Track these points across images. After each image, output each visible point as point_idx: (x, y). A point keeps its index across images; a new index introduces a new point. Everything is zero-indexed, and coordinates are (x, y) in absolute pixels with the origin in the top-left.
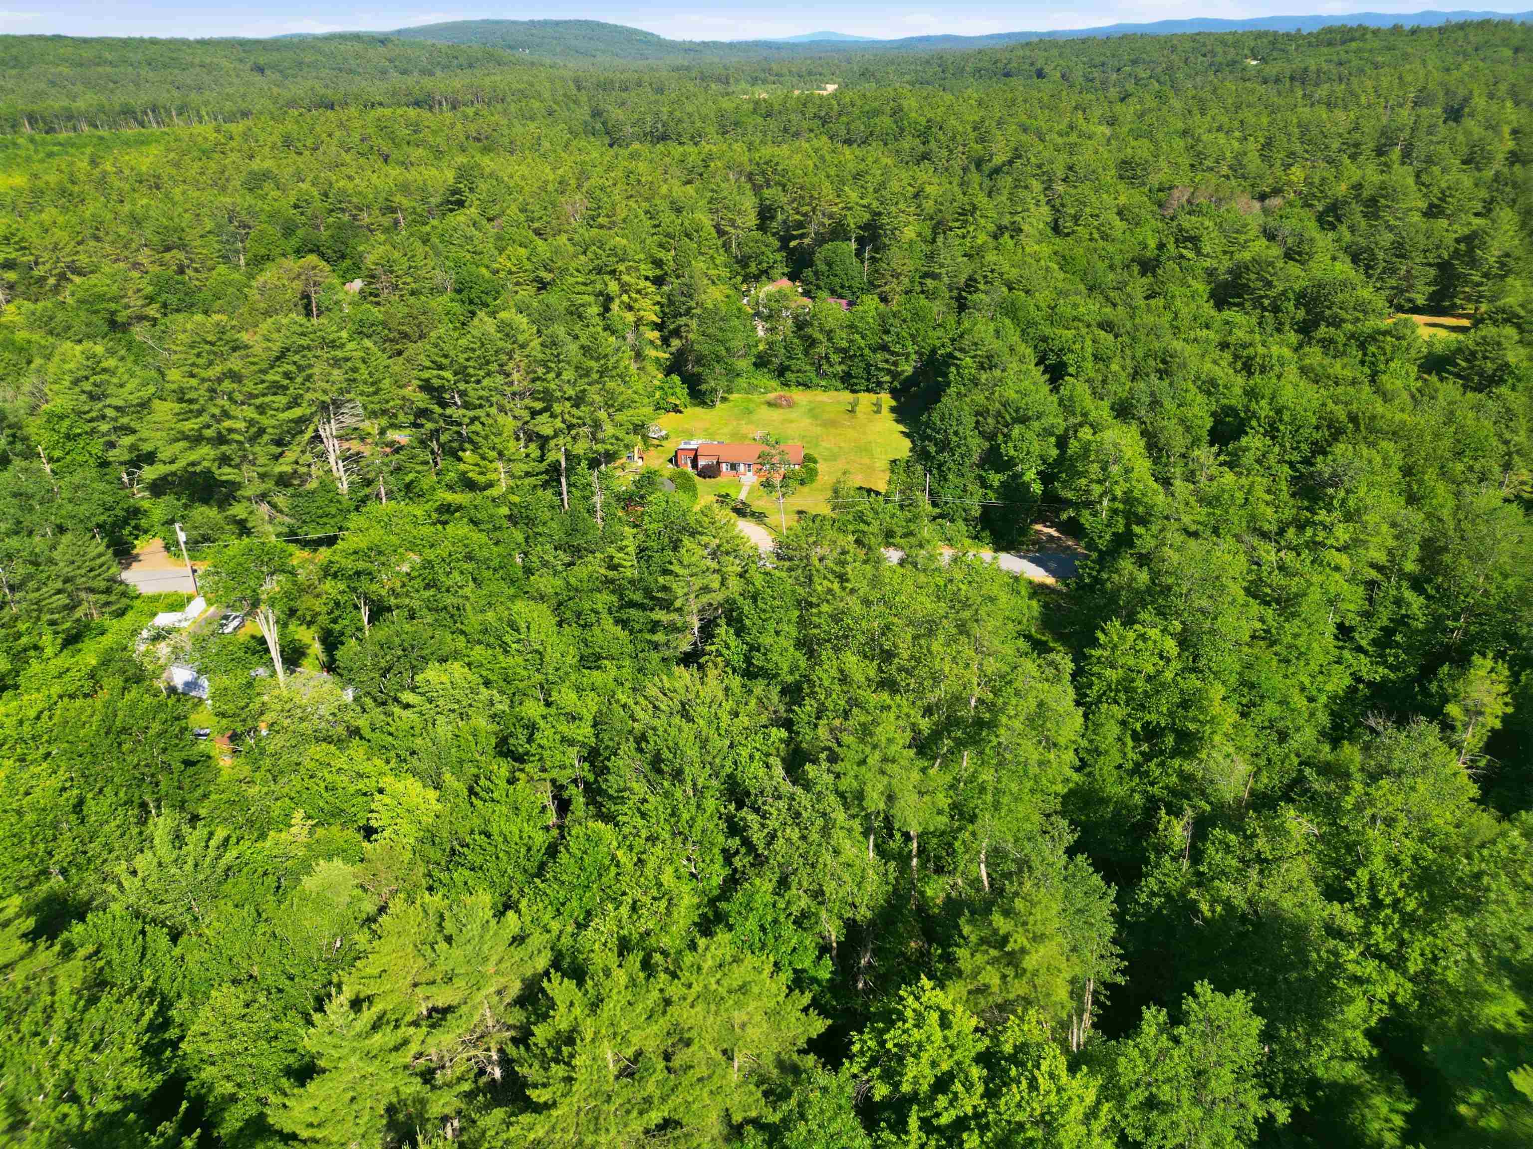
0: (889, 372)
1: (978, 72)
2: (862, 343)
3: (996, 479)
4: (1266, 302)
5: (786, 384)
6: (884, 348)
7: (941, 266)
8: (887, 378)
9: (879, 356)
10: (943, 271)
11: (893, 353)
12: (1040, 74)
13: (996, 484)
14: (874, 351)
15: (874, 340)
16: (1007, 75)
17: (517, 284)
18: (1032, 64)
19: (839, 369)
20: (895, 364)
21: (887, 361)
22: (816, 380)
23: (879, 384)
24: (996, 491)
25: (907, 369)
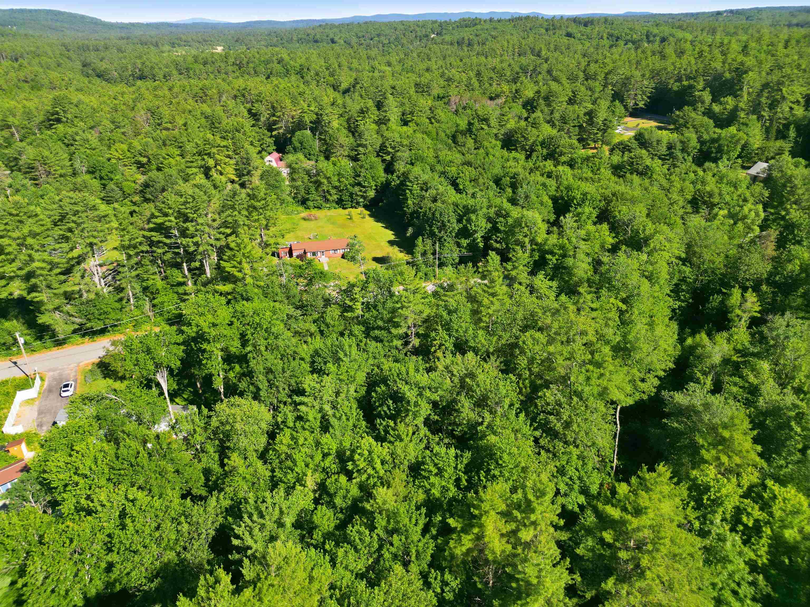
0: (362, 196)
1: (300, 40)
2: (347, 183)
3: (464, 242)
5: (308, 208)
6: (359, 184)
7: (366, 140)
8: (362, 200)
9: (357, 189)
10: (368, 142)
11: (364, 187)
12: (333, 41)
13: (465, 245)
14: (353, 187)
15: (352, 181)
16: (316, 41)
17: (125, 165)
19: (335, 197)
20: (365, 192)
21: (361, 191)
22: (324, 204)
23: (358, 203)
25: (371, 194)
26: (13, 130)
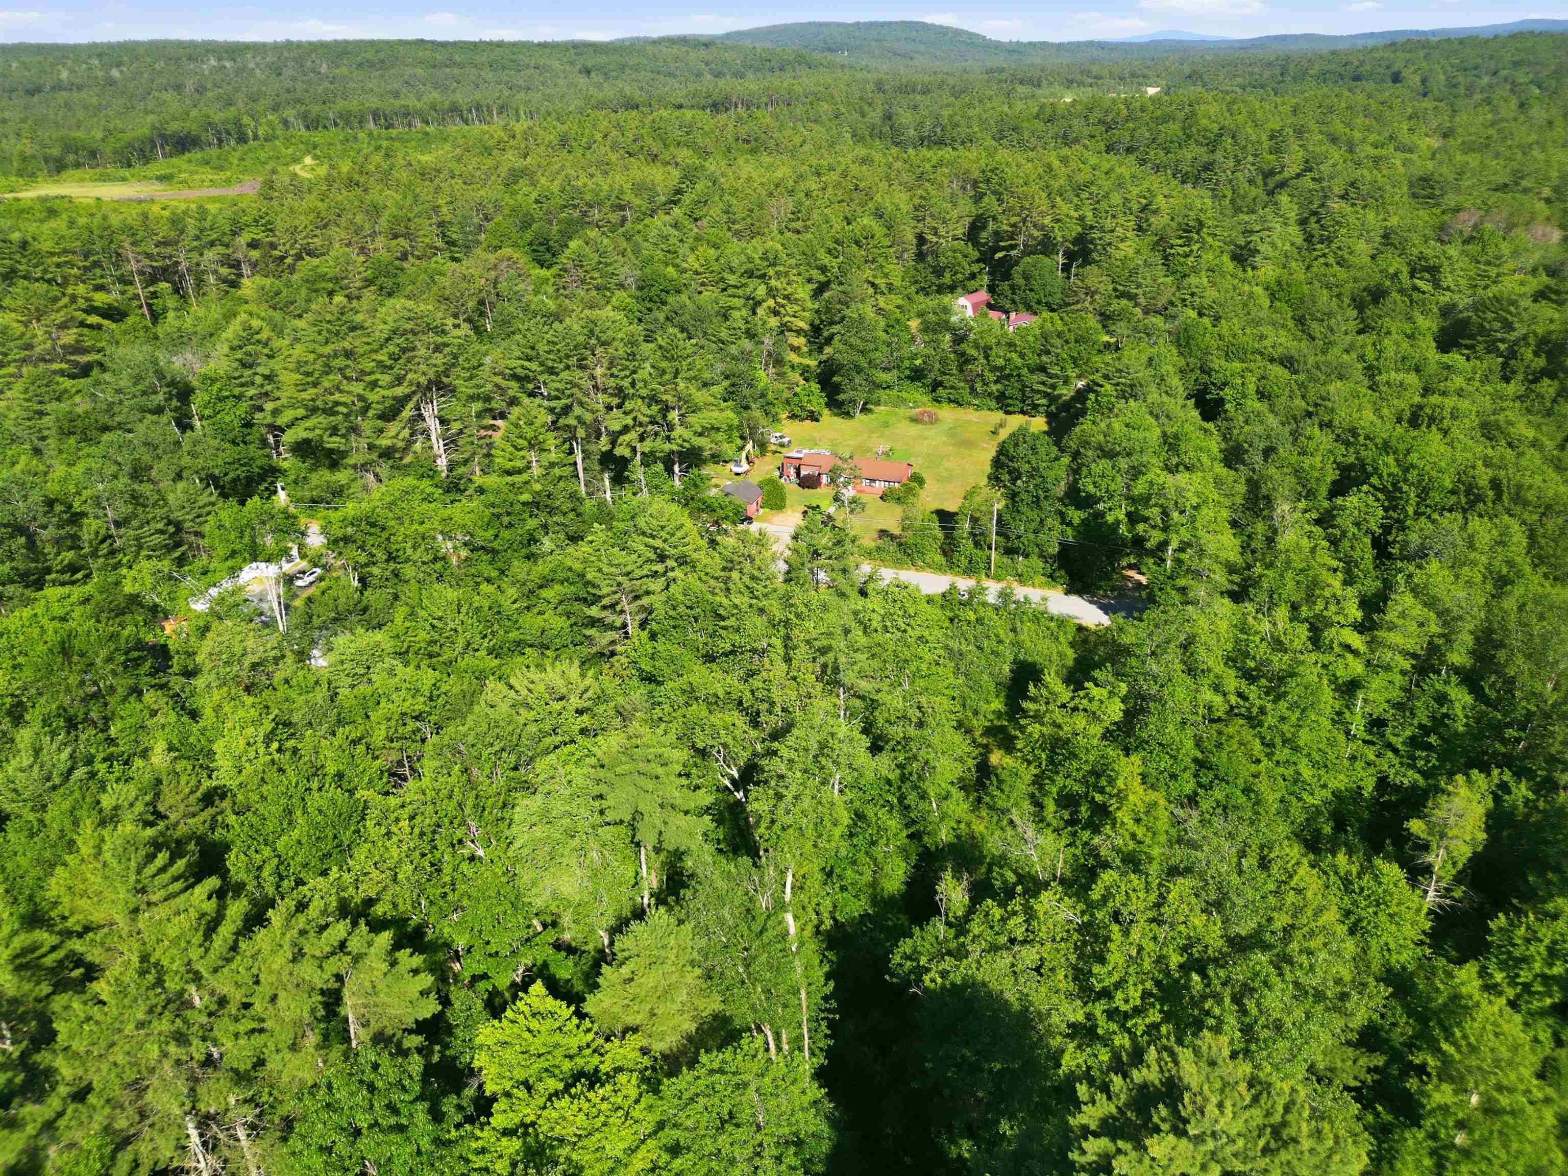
0: (1046, 395)
1: (1323, 77)
2: (1019, 362)
3: (1076, 516)
4: (1502, 347)
5: (937, 400)
6: (1043, 369)
7: (1139, 286)
8: (1044, 401)
9: (1037, 377)
10: (1140, 291)
11: (1051, 375)
12: (1396, 78)
13: (1076, 521)
14: (1032, 371)
15: (1033, 360)
16: (1357, 78)
17: (703, 284)
18: (1388, 68)
19: (994, 388)
20: (1053, 387)
21: (1043, 383)
22: (968, 398)
23: (1035, 407)
24: (1075, 529)
25: (1065, 392)
26: (628, 213)
